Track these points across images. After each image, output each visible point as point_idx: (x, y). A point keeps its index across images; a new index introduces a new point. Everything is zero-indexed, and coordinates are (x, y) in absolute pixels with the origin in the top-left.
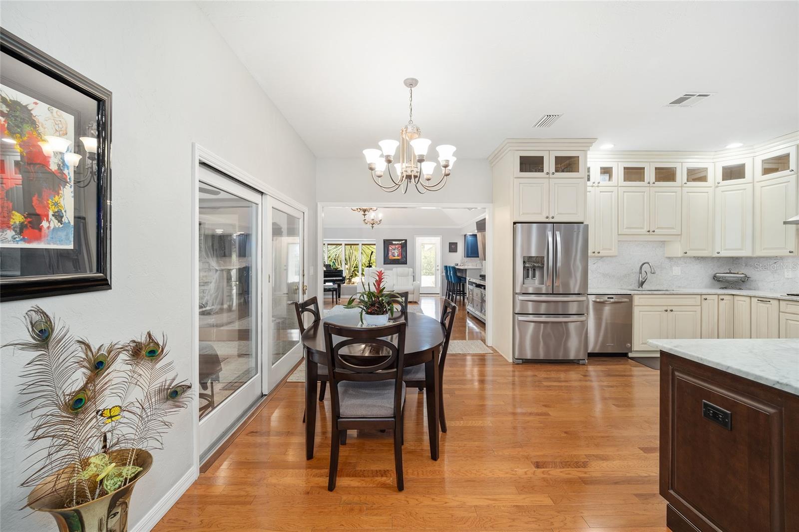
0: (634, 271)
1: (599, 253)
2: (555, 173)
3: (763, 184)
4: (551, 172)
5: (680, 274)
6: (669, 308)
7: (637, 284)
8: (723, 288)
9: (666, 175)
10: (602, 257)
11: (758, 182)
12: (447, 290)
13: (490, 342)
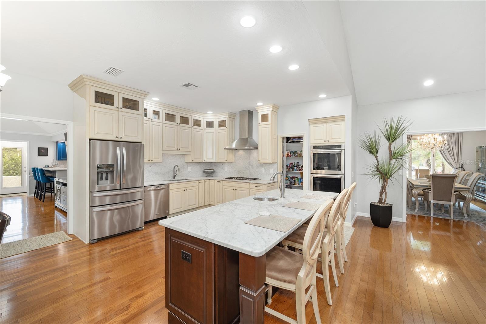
0: (171, 170)
1: (152, 161)
2: (123, 109)
3: (219, 131)
4: (120, 107)
5: (191, 171)
6: (186, 189)
7: (172, 177)
8: (207, 176)
9: (185, 120)
10: (154, 163)
11: (218, 130)
12: (36, 189)
13: (71, 232)
